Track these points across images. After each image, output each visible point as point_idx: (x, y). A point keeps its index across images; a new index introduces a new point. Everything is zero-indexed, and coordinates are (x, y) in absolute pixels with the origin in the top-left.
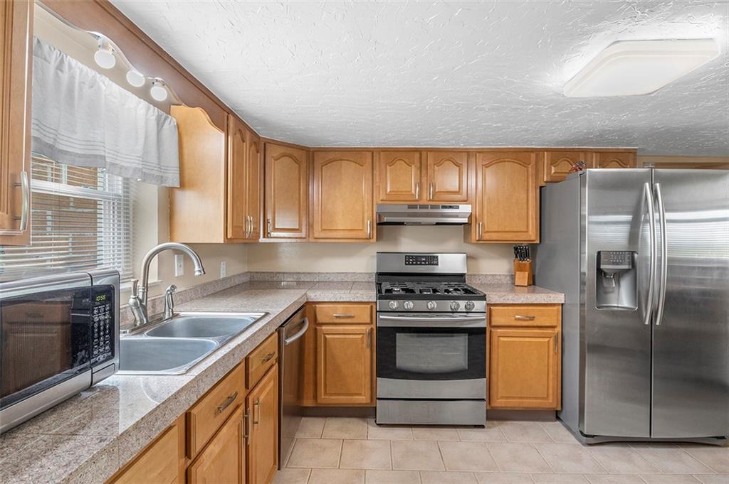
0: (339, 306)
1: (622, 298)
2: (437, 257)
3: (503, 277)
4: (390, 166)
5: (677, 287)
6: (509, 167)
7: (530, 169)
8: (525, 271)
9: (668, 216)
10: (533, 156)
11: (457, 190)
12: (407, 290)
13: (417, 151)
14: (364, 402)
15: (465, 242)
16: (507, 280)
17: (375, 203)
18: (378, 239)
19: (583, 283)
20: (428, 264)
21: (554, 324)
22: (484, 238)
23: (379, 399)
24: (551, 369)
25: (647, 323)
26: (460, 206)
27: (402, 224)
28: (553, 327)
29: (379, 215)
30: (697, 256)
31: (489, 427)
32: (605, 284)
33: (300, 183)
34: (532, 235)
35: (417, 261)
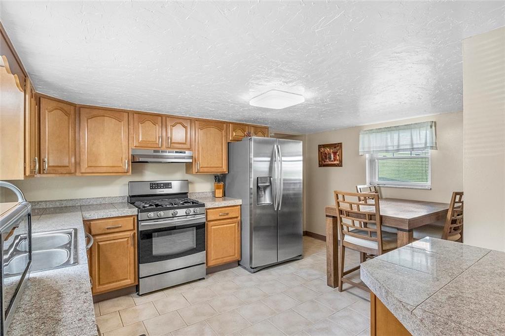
0: (109, 220)
1: (266, 200)
2: (171, 183)
3: (208, 193)
4: (141, 124)
5: (286, 192)
6: (213, 130)
7: (223, 133)
8: (220, 189)
9: (283, 159)
10: (225, 125)
11: (185, 142)
12: (157, 205)
13: (160, 116)
14: (130, 283)
15: (186, 173)
16: (210, 195)
17: (130, 148)
18: (132, 173)
19: (251, 194)
20: (165, 188)
21: (237, 216)
22: (200, 171)
23: (141, 278)
24: (236, 239)
25: (276, 209)
26: (186, 152)
27: (147, 162)
28: (237, 217)
29: (133, 156)
30: (292, 178)
31: (207, 278)
32: (260, 193)
33: (69, 131)
34: (225, 169)
35: (158, 186)
